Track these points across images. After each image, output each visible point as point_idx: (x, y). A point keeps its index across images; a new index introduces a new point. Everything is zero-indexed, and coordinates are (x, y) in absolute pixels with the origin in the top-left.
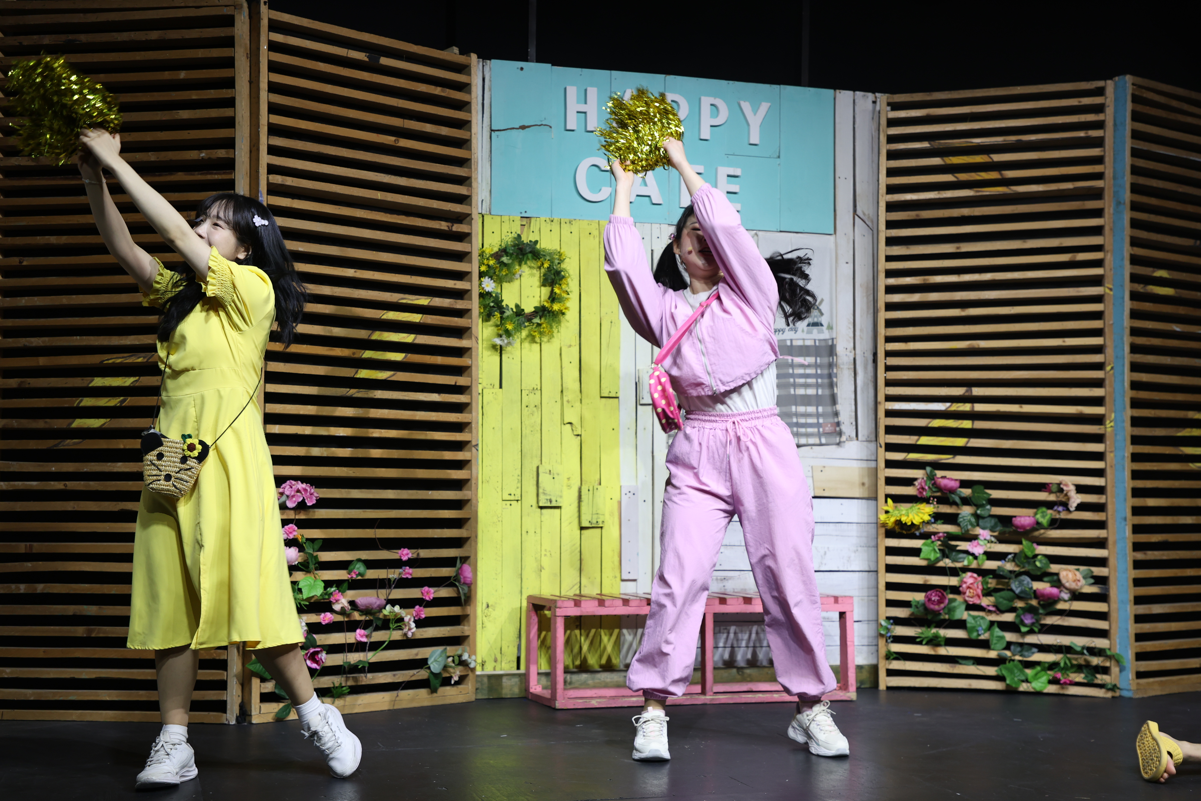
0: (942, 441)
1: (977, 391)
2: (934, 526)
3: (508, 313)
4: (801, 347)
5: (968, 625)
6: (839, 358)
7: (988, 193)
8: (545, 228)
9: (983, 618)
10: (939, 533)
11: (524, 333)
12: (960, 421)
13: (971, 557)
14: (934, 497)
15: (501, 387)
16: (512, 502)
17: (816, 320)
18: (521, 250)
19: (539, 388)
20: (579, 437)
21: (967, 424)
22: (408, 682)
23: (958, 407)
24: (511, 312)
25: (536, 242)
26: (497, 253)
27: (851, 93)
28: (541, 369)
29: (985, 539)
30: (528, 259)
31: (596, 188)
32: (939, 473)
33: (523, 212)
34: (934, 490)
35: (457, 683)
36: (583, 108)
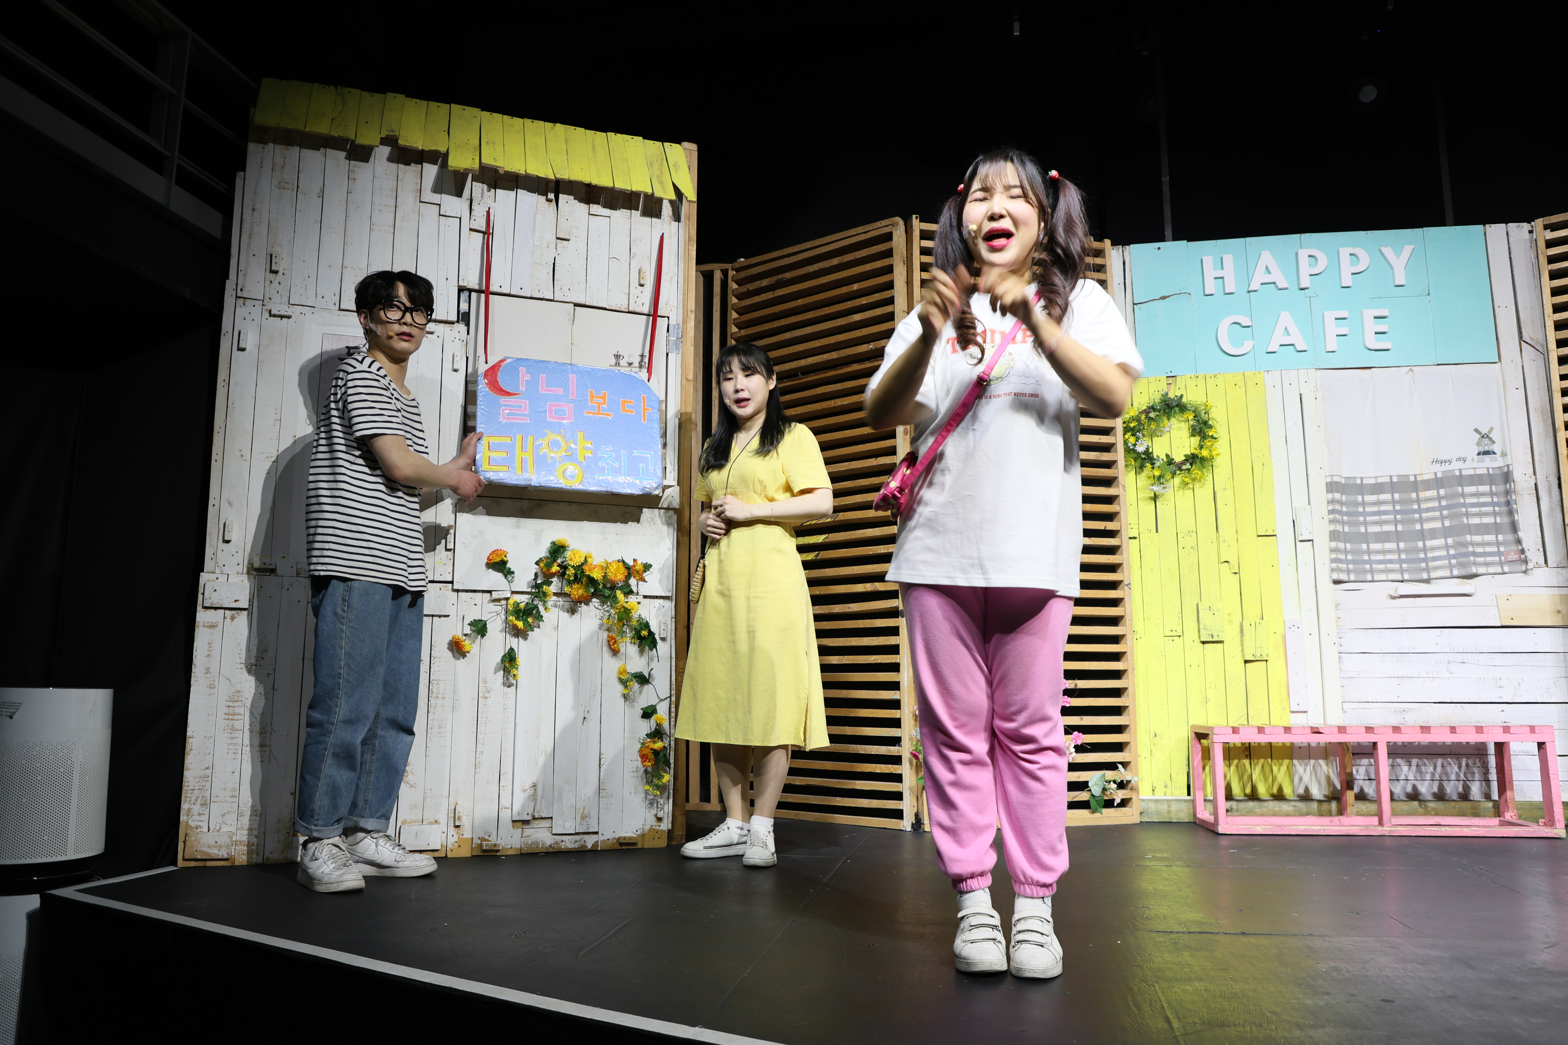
3: (1157, 464)
4: (1471, 477)
6: (1516, 484)
8: (1191, 383)
11: (1177, 480)
15: (1157, 532)
16: (1174, 638)
17: (1486, 448)
18: (1168, 405)
19: (1195, 531)
20: (1238, 575)
24: (1162, 462)
25: (1182, 397)
26: (1145, 410)
27: (1501, 227)
28: (1195, 513)
30: (1175, 412)
31: (1237, 343)
33: (1169, 372)
35: (1119, 806)
36: (1219, 273)
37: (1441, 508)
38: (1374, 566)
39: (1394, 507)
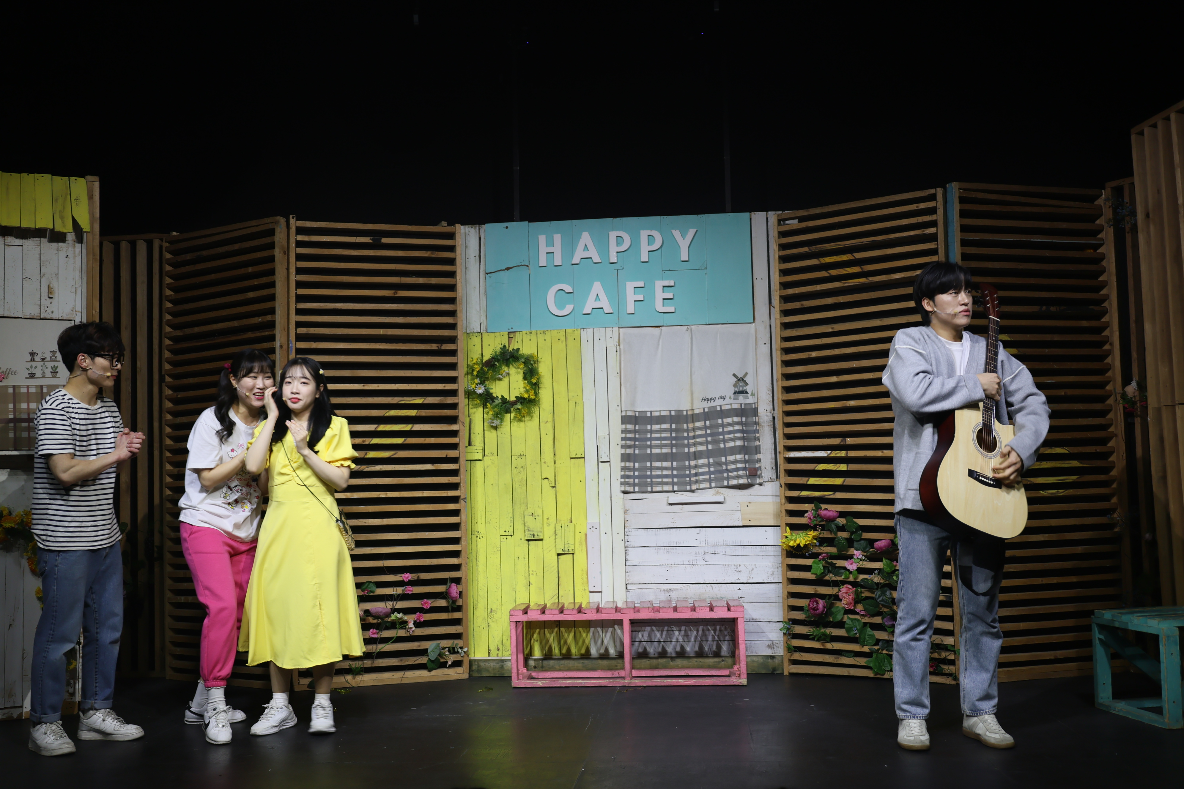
0: (825, 481)
1: (849, 441)
2: (822, 548)
3: (497, 402)
4: (729, 411)
5: (846, 626)
6: (759, 418)
7: (852, 284)
8: (526, 338)
9: (858, 620)
10: (822, 553)
11: (511, 416)
12: (838, 465)
13: (848, 573)
14: (820, 525)
15: (497, 455)
16: (507, 537)
17: (741, 389)
18: (507, 355)
19: (524, 454)
20: (554, 488)
21: (843, 467)
22: (412, 665)
23: (836, 454)
24: (499, 401)
25: (518, 349)
27: (763, 214)
28: (525, 440)
29: (858, 558)
30: (513, 362)
31: (561, 307)
32: (823, 506)
33: (510, 328)
34: (819, 520)
35: (451, 666)
36: (550, 250)
37: (706, 435)
38: (654, 480)
39: (671, 435)
